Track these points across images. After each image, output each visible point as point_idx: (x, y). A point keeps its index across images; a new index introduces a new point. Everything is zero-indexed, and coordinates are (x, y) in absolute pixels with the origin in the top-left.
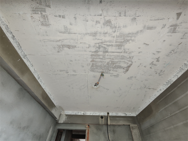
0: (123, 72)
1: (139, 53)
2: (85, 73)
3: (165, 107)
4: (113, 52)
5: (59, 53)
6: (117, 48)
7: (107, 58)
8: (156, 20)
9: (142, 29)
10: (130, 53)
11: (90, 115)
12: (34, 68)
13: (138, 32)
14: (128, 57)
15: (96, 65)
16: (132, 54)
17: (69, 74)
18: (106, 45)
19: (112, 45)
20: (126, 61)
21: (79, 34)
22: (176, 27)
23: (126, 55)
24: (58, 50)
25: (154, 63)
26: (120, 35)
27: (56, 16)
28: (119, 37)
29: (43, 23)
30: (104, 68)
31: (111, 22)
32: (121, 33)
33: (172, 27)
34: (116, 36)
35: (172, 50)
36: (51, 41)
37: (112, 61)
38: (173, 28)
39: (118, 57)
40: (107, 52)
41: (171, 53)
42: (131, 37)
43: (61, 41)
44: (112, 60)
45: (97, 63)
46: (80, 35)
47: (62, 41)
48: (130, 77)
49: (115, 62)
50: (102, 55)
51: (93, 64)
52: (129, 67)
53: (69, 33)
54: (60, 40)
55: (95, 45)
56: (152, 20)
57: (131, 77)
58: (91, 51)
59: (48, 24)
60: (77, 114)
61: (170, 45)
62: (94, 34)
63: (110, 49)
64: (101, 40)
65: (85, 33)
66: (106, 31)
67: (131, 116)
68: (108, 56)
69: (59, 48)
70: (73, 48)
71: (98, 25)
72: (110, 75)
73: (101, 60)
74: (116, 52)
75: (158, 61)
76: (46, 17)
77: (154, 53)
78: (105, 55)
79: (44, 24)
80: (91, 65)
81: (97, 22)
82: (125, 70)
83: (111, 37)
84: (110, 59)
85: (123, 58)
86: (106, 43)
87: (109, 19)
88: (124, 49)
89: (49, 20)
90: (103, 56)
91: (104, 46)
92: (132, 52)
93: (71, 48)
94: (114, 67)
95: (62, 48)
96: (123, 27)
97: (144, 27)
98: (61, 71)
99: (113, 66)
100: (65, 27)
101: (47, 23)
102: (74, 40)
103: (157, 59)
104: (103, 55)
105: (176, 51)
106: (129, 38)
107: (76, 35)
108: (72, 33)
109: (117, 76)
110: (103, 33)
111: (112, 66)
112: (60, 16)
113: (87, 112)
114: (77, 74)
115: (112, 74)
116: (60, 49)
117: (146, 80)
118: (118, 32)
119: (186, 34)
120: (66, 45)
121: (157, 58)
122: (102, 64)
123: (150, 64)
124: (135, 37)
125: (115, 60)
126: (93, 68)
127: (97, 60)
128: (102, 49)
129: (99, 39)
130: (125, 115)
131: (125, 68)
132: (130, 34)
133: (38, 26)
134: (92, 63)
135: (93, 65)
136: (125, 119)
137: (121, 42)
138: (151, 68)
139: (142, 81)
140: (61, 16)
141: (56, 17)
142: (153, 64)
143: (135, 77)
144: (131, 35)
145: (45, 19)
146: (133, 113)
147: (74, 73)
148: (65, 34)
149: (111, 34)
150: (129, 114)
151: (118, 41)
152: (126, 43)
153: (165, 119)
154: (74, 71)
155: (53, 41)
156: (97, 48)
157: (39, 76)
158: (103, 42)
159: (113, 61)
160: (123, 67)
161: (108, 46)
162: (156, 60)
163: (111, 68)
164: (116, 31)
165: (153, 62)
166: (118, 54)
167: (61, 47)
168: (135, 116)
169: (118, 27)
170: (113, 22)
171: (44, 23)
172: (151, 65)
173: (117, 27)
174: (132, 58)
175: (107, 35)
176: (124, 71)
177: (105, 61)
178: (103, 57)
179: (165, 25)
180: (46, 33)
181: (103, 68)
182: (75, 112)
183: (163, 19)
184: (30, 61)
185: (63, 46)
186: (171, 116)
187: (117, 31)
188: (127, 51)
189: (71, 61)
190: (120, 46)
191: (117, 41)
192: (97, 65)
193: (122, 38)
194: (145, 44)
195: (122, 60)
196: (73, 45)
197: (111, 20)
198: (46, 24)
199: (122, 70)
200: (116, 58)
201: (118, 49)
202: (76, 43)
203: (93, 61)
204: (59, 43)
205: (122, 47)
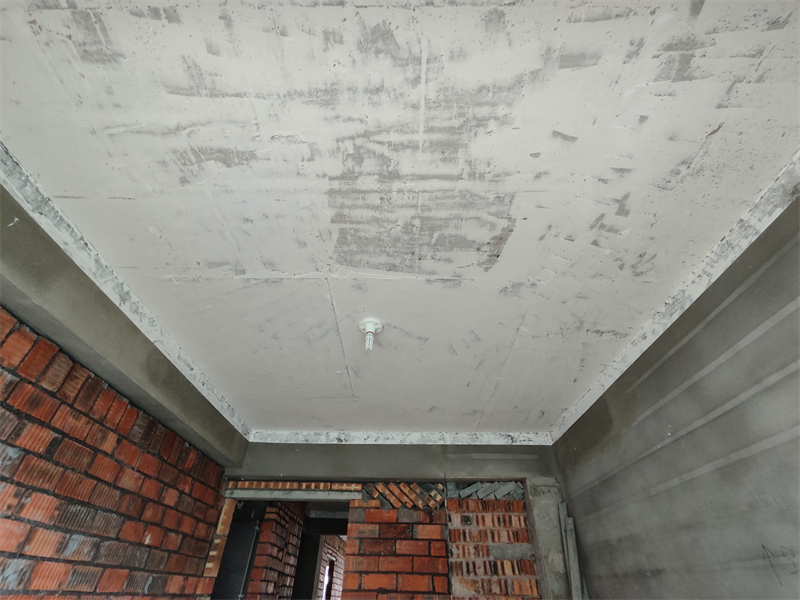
0: (479, 264)
1: (538, 176)
2: (317, 270)
3: (657, 406)
4: (423, 177)
5: (188, 187)
6: (438, 156)
7: (400, 202)
8: (597, 20)
9: (537, 68)
10: (498, 181)
11: (367, 442)
12: (93, 253)
13: (519, 82)
14: (492, 197)
15: (360, 238)
16: (507, 186)
17: (247, 276)
18: (386, 146)
19: (414, 146)
20: (484, 215)
21: (258, 96)
22: (690, 52)
23: (478, 187)
24: (181, 175)
25: (605, 221)
26: (442, 96)
27: (138, 14)
28: (437, 105)
29: (87, 48)
30: (393, 249)
31: (392, 35)
32: (447, 89)
33: (673, 50)
34: (423, 103)
35: (683, 163)
36: (139, 132)
37: (423, 219)
38: (678, 58)
39: (448, 197)
40: (395, 176)
41: (678, 173)
42: (493, 105)
43: (185, 133)
44: (423, 211)
45: (360, 226)
46: (262, 100)
47: (188, 130)
48: (509, 285)
49: (438, 223)
50: (377, 191)
51: (343, 232)
52: (501, 240)
53: (212, 96)
54: (178, 129)
55: (338, 148)
56: (579, 21)
57: (513, 286)
58: (324, 176)
59: (108, 52)
60: (310, 442)
61: (671, 139)
62: (327, 96)
63: (406, 163)
64: (362, 121)
65: (285, 93)
66: (376, 82)
67: (531, 443)
68: (401, 194)
69: (185, 164)
70: (243, 164)
71: (337, 52)
72: (421, 278)
73: (377, 214)
74: (435, 177)
75: (623, 211)
76: (94, 20)
77: (605, 177)
78: (390, 191)
79: (91, 54)
80: (335, 236)
81: (331, 37)
82: (485, 257)
83: (402, 106)
84: (415, 206)
85: (468, 201)
86: (382, 137)
87: (380, 21)
88: (469, 163)
89: (110, 34)
90: (382, 195)
91: (378, 148)
92: (507, 174)
93: (236, 165)
94: (435, 245)
95: (196, 165)
96: (452, 58)
97: (547, 55)
98: (212, 265)
99: (433, 241)
100: (190, 63)
101: (104, 48)
102: (243, 127)
103: (617, 205)
104: (381, 192)
105: (698, 167)
106: (484, 111)
107: (245, 99)
108: (227, 94)
109: (455, 281)
110: (366, 90)
111: (426, 239)
112: (155, 13)
113: (353, 434)
114: (283, 275)
115: (430, 273)
116: (190, 168)
117: (580, 297)
118: (430, 84)
119: (737, 85)
120: (211, 149)
121: (619, 198)
122: (383, 229)
123: (592, 227)
124: (510, 105)
125: (434, 213)
126: (345, 248)
127: (357, 214)
128: (369, 165)
129: (350, 119)
130: (510, 442)
131: (484, 248)
132: (485, 91)
133: (70, 62)
134: (336, 227)
135: (345, 238)
136: (508, 456)
137: (451, 130)
138: (595, 243)
139: (564, 303)
140: (162, 12)
141: (137, 19)
142: (603, 226)
143: (533, 285)
144: (490, 94)
145: (90, 29)
146: (540, 433)
147: (269, 274)
148: (196, 99)
149: (401, 94)
150: (524, 438)
151: (437, 124)
152: (474, 131)
153: (654, 452)
154: (270, 265)
155: (151, 133)
156: (350, 160)
157: (126, 289)
158: (373, 129)
159: (429, 218)
160: (474, 242)
161: (398, 147)
162: (616, 210)
163: (425, 247)
164: (423, 80)
165: (603, 215)
166: (446, 185)
167: (190, 161)
168: (548, 444)
169: (428, 61)
170: (401, 37)
171: (93, 49)
172: (595, 230)
173: (424, 60)
174: (507, 200)
175: (384, 96)
176: (481, 261)
177: (392, 217)
178: (382, 199)
179: (641, 44)
180: (110, 93)
181: (387, 249)
182: (305, 433)
183: (628, 15)
184: (69, 226)
185: (201, 154)
186: (675, 441)
187: (423, 76)
188: (482, 168)
189: (247, 220)
190: (447, 148)
191: (430, 124)
192: (362, 234)
193: (455, 111)
194: (559, 137)
195: (465, 214)
196: (240, 148)
197: (393, 27)
198: (99, 52)
199: (472, 256)
200: (438, 201)
201: (444, 160)
202: (254, 139)
203: (339, 218)
204: (180, 142)
205: (460, 150)
